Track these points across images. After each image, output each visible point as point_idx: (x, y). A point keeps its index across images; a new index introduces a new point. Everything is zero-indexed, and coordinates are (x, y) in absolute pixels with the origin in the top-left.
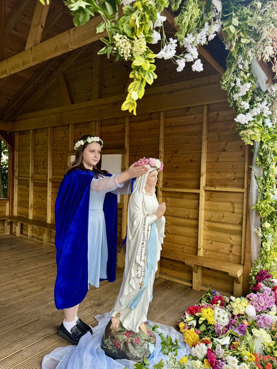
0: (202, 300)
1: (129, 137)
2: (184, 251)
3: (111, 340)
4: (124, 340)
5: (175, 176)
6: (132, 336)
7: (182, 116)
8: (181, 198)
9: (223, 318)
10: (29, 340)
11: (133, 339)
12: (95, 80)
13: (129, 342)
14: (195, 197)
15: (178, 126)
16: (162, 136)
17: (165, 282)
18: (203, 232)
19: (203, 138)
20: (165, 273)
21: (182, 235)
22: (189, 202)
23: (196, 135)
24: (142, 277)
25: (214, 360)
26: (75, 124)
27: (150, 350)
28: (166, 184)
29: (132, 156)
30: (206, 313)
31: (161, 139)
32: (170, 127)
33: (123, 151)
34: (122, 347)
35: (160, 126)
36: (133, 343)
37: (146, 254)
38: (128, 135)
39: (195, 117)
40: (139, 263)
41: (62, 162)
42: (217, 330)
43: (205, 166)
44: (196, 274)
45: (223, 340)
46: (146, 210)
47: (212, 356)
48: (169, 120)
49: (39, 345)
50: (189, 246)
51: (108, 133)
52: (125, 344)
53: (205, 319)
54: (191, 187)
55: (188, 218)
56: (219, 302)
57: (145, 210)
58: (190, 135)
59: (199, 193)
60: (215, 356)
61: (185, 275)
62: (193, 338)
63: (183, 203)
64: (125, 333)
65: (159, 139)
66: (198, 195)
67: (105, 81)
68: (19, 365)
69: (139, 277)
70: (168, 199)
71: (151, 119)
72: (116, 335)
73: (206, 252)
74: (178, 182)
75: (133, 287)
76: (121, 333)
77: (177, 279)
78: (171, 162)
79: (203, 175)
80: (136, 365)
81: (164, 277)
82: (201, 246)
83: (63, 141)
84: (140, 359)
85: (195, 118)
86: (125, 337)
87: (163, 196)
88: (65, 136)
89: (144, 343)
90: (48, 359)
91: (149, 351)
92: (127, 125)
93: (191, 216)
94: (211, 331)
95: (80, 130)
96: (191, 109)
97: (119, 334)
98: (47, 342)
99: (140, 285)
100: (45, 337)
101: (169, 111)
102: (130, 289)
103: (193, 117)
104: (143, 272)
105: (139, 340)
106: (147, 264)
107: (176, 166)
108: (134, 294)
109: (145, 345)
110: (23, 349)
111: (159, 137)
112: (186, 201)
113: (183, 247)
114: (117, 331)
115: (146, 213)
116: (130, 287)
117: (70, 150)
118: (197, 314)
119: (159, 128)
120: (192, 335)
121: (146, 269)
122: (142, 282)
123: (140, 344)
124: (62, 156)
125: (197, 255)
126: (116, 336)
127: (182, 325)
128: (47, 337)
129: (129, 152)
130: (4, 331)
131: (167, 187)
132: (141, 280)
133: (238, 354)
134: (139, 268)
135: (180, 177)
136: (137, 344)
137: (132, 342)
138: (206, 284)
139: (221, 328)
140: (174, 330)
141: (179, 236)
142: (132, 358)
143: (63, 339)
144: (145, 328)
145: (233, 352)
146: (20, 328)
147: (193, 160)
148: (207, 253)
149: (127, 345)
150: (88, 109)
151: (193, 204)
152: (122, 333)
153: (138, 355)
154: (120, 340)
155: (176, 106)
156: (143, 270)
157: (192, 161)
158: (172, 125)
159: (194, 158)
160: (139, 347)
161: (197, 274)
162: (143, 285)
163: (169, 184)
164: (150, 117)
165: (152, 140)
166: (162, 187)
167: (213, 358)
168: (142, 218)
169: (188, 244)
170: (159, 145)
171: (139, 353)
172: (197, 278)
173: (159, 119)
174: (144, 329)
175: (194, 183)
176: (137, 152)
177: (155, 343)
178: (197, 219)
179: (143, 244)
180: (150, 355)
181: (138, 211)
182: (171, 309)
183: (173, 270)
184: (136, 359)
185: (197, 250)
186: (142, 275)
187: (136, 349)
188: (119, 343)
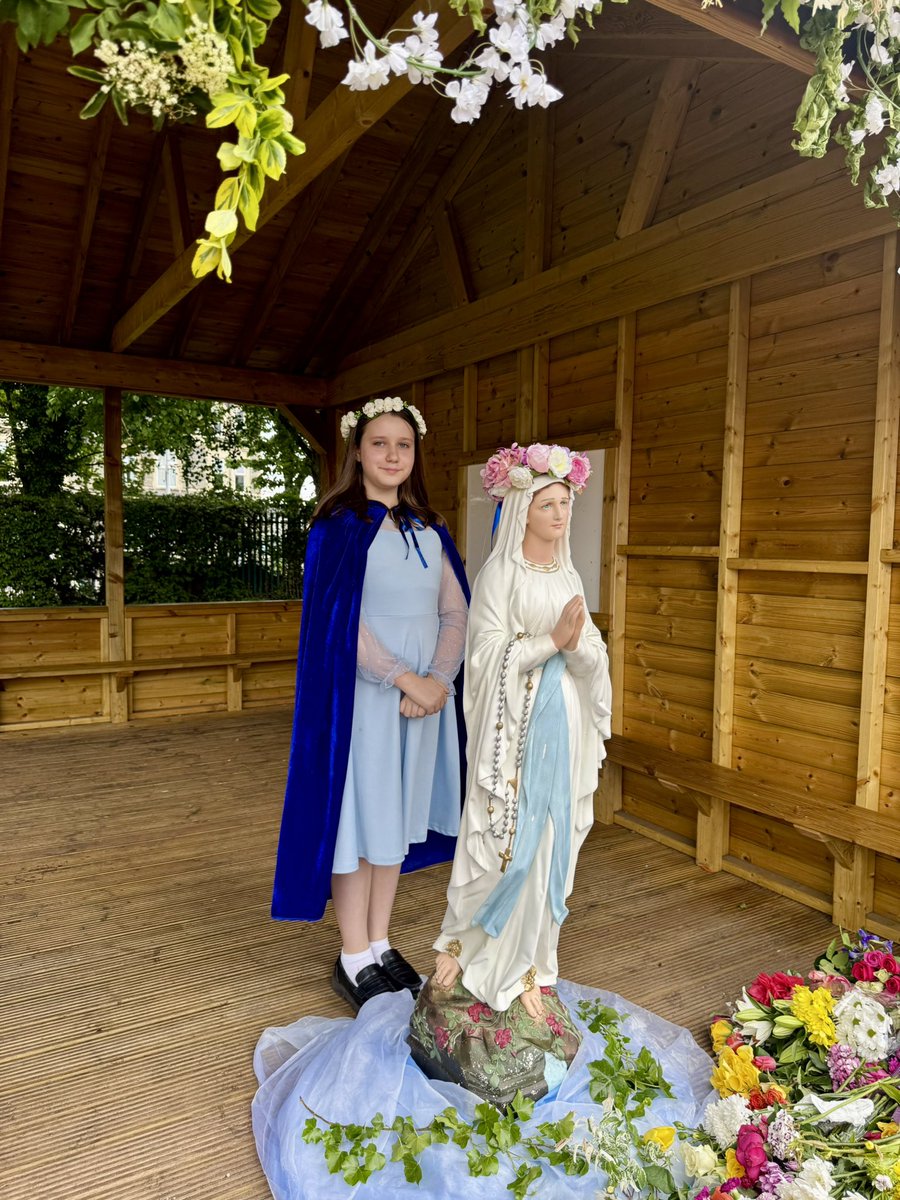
0: (823, 961)
1: (631, 389)
2: (811, 787)
3: (427, 1021)
4: (459, 1025)
5: (782, 513)
6: (490, 1021)
7: (808, 289)
8: (804, 594)
9: (871, 1033)
10: (253, 984)
11: (491, 1029)
12: (532, 212)
13: (474, 1035)
14: (852, 589)
15: (797, 328)
16: (735, 373)
17: (738, 888)
18: (880, 721)
19: (881, 364)
20: (745, 858)
21: (805, 731)
22: (833, 608)
23: (858, 355)
24: (507, 836)
25: (756, 1159)
26: (479, 364)
27: (545, 1074)
28: (752, 544)
29: (640, 451)
30: (805, 1006)
31: (731, 384)
32: (766, 334)
33: (607, 439)
34: (451, 1046)
35: (728, 338)
36: (488, 1040)
37: (520, 763)
38: (625, 380)
39: (853, 290)
40: (490, 788)
41: (447, 489)
42: (836, 1067)
43: (889, 473)
44: (845, 870)
45: (841, 1106)
46: (519, 620)
47: (750, 1144)
48: (763, 311)
49: (274, 1001)
50: (831, 771)
51: (568, 382)
52: (465, 1038)
53: (799, 1024)
54: (838, 552)
55: (829, 669)
56: (883, 975)
57: (513, 618)
58: (837, 357)
59: (866, 576)
60: (765, 1148)
61: (810, 872)
62: (739, 1076)
63: (809, 613)
64: (468, 1005)
65: (725, 385)
66: (861, 580)
67: (562, 208)
68: (205, 1040)
69: (497, 833)
70: (756, 598)
71: (702, 314)
72: (442, 1006)
73: (891, 795)
74: (788, 536)
75: (481, 864)
76: (458, 1005)
77: (783, 884)
78: (769, 463)
79: (877, 505)
80: (481, 1108)
81: (741, 871)
82: (869, 773)
83: (451, 422)
84: (500, 1094)
85: (857, 291)
86: (466, 1018)
87: (741, 590)
88: (455, 407)
89: (524, 1049)
90: (275, 1040)
91: (541, 1077)
92: (623, 347)
93: (837, 663)
94: (812, 1069)
95: (492, 384)
96: (840, 260)
97: (453, 1005)
98: (296, 997)
99: (501, 860)
100: (297, 984)
101: (761, 274)
102: (473, 870)
103: (851, 286)
104: (510, 821)
105: (509, 1038)
106: (522, 795)
107: (786, 479)
108: (487, 888)
109: (527, 1055)
110: (230, 1001)
111: (726, 377)
112: (822, 607)
113: (808, 774)
114: (448, 996)
115: (519, 629)
116: (471, 863)
117: (465, 450)
118: (778, 1004)
119: (725, 345)
120: (737, 1068)
121: (521, 810)
122: (508, 852)
123: (508, 1047)
124: (447, 469)
125: (854, 803)
126: (441, 1011)
127: (719, 1030)
128: (303, 984)
129: (629, 438)
130: (206, 949)
131: (756, 555)
132: (504, 844)
133: (859, 1161)
134: (495, 804)
135: (801, 516)
136: (498, 1048)
137: (484, 1037)
138: (890, 913)
139: (851, 1065)
140: (688, 1041)
141: (796, 734)
142: (474, 1084)
143: (340, 999)
144: (539, 1005)
145: (845, 1151)
146: (247, 949)
147: (847, 450)
148: (894, 798)
149: (469, 1042)
150: (509, 309)
151: (845, 616)
152: (461, 1005)
153: (496, 1081)
154: (450, 1026)
155: (777, 258)
156: (510, 813)
157: (843, 455)
158: (774, 328)
159: (851, 442)
160: (503, 1058)
161: (851, 873)
162: (510, 860)
163: (761, 545)
164: (700, 310)
165: (706, 389)
166: (736, 555)
167: (753, 1151)
168: (500, 643)
169: (827, 762)
170: (724, 407)
171: (500, 1076)
172: (850, 886)
173: (727, 311)
174: (534, 1006)
175: (850, 536)
176: (656, 436)
177: (569, 1059)
178: (857, 674)
179: (499, 728)
180: (544, 1091)
181: (493, 623)
182: (716, 974)
183: (773, 849)
184: (486, 1090)
185: (853, 783)
186: (508, 828)
187: (493, 1063)
188: (446, 1031)
